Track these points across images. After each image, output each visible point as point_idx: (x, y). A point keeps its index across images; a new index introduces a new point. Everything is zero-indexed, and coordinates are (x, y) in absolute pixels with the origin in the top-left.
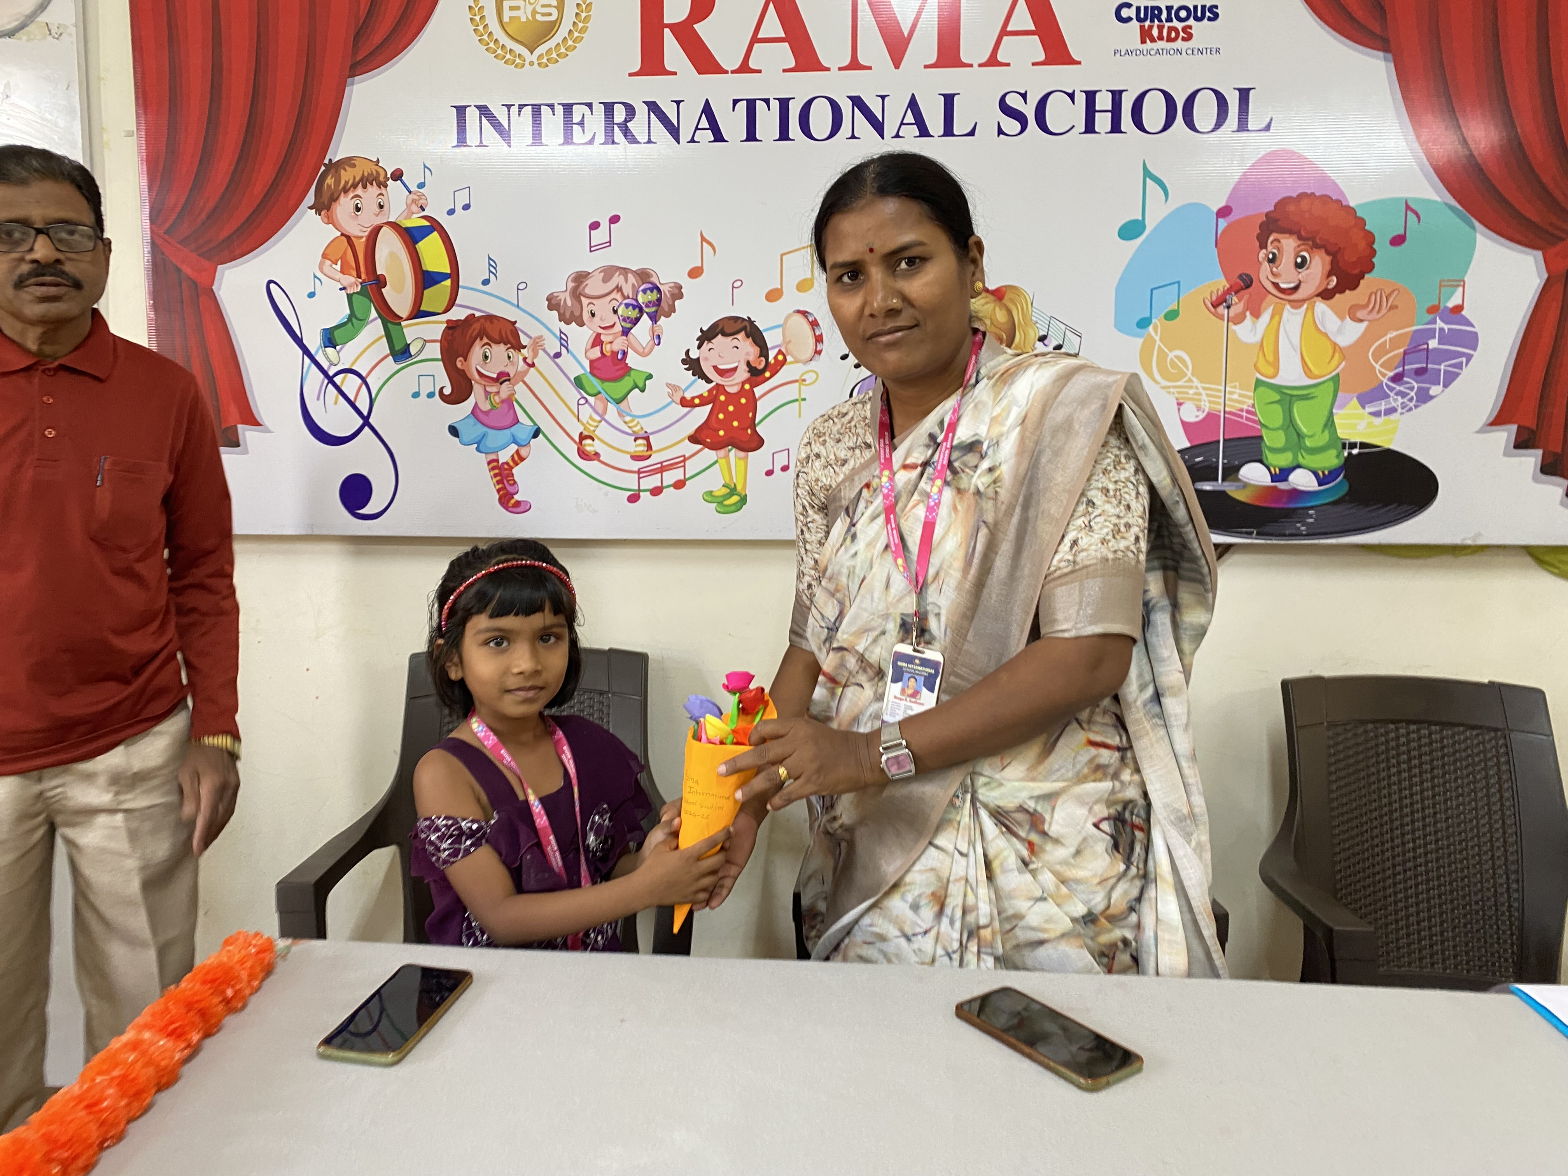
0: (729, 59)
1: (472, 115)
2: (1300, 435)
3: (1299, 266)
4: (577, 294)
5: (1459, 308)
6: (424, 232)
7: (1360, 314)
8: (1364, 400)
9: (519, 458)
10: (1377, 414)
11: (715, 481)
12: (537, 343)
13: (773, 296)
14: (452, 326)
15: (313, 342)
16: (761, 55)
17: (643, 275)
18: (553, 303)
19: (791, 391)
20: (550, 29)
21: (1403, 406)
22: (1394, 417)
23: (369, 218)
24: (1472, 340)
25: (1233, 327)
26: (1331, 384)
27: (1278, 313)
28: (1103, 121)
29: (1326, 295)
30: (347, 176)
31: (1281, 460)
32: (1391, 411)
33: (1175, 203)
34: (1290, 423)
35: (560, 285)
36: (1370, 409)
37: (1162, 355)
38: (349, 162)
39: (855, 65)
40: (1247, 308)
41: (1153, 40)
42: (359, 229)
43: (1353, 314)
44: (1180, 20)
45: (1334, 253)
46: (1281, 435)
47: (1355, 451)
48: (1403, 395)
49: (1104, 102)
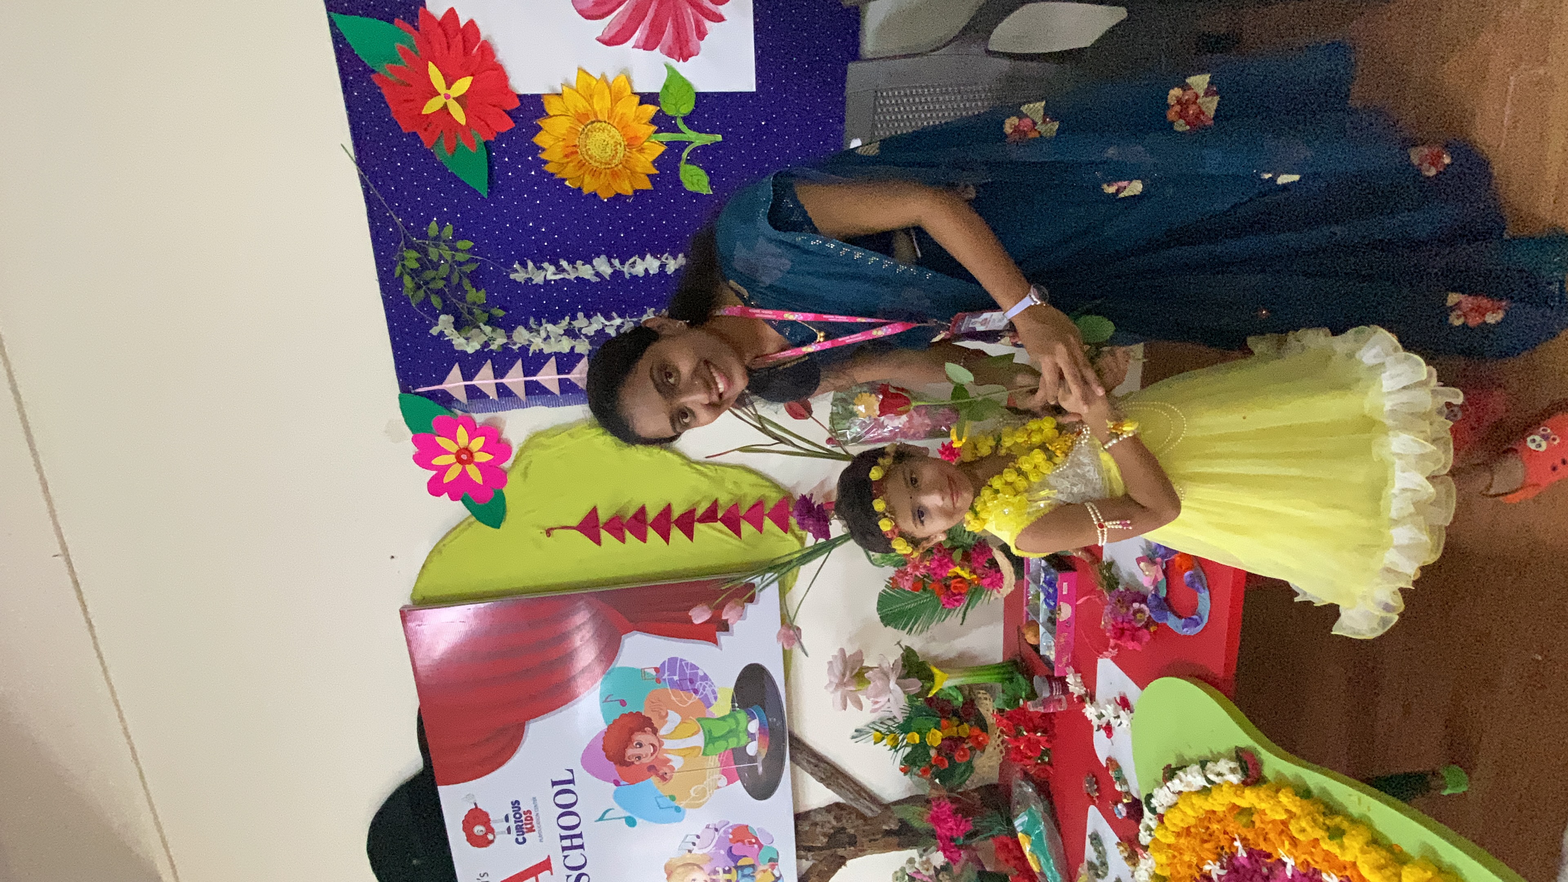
2: (730, 731)
3: (641, 745)
5: (656, 669)
7: (664, 714)
8: (710, 705)
10: (716, 698)
21: (710, 686)
22: (716, 689)
25: (676, 769)
26: (703, 722)
27: (666, 751)
28: (577, 842)
31: (744, 739)
32: (714, 692)
33: (614, 804)
34: (724, 737)
36: (713, 701)
37: (694, 799)
40: (665, 766)
41: (533, 827)
43: (664, 718)
44: (521, 816)
45: (633, 730)
46: (730, 740)
47: (736, 705)
48: (704, 687)
49: (567, 843)
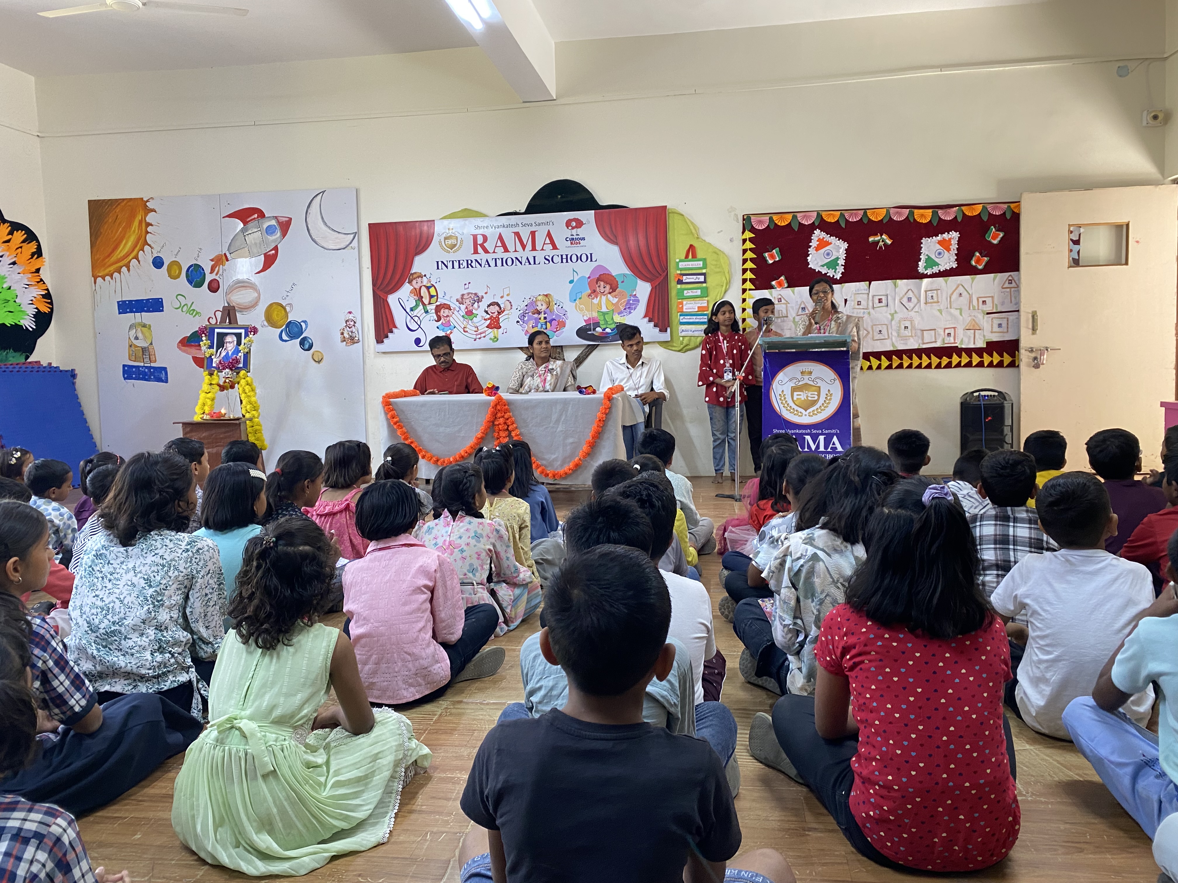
0: (491, 250)
1: (440, 263)
3: (604, 288)
4: (462, 298)
6: (430, 287)
7: (617, 297)
9: (451, 333)
11: (492, 336)
12: (454, 309)
13: (502, 297)
14: (437, 306)
15: (408, 310)
16: (497, 250)
17: (476, 294)
18: (457, 301)
19: (506, 317)
20: (455, 245)
21: (627, 314)
22: (627, 317)
23: (419, 285)
24: (638, 301)
25: (592, 300)
26: (612, 311)
27: (601, 297)
28: (564, 261)
29: (610, 293)
30: (415, 276)
31: (604, 327)
33: (580, 276)
34: (605, 319)
35: (459, 297)
37: (579, 306)
38: (415, 273)
39: (516, 251)
40: (595, 296)
41: (573, 244)
42: (417, 287)
43: (615, 297)
44: (578, 240)
45: (611, 285)
46: (603, 321)
47: (618, 324)
49: (564, 257)
